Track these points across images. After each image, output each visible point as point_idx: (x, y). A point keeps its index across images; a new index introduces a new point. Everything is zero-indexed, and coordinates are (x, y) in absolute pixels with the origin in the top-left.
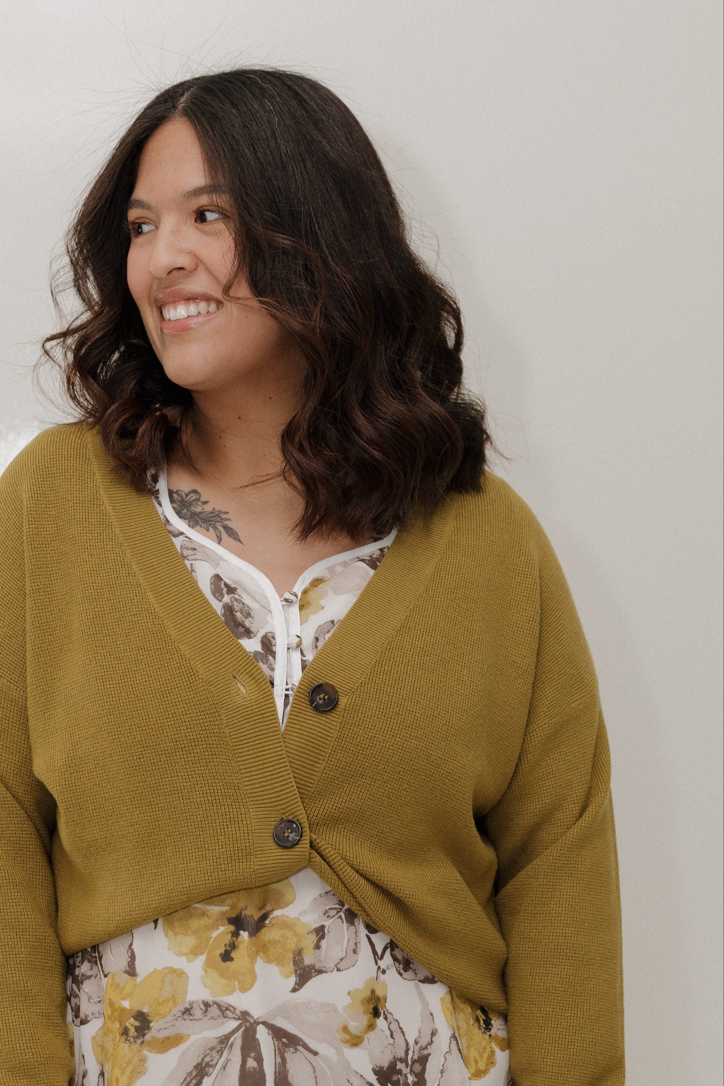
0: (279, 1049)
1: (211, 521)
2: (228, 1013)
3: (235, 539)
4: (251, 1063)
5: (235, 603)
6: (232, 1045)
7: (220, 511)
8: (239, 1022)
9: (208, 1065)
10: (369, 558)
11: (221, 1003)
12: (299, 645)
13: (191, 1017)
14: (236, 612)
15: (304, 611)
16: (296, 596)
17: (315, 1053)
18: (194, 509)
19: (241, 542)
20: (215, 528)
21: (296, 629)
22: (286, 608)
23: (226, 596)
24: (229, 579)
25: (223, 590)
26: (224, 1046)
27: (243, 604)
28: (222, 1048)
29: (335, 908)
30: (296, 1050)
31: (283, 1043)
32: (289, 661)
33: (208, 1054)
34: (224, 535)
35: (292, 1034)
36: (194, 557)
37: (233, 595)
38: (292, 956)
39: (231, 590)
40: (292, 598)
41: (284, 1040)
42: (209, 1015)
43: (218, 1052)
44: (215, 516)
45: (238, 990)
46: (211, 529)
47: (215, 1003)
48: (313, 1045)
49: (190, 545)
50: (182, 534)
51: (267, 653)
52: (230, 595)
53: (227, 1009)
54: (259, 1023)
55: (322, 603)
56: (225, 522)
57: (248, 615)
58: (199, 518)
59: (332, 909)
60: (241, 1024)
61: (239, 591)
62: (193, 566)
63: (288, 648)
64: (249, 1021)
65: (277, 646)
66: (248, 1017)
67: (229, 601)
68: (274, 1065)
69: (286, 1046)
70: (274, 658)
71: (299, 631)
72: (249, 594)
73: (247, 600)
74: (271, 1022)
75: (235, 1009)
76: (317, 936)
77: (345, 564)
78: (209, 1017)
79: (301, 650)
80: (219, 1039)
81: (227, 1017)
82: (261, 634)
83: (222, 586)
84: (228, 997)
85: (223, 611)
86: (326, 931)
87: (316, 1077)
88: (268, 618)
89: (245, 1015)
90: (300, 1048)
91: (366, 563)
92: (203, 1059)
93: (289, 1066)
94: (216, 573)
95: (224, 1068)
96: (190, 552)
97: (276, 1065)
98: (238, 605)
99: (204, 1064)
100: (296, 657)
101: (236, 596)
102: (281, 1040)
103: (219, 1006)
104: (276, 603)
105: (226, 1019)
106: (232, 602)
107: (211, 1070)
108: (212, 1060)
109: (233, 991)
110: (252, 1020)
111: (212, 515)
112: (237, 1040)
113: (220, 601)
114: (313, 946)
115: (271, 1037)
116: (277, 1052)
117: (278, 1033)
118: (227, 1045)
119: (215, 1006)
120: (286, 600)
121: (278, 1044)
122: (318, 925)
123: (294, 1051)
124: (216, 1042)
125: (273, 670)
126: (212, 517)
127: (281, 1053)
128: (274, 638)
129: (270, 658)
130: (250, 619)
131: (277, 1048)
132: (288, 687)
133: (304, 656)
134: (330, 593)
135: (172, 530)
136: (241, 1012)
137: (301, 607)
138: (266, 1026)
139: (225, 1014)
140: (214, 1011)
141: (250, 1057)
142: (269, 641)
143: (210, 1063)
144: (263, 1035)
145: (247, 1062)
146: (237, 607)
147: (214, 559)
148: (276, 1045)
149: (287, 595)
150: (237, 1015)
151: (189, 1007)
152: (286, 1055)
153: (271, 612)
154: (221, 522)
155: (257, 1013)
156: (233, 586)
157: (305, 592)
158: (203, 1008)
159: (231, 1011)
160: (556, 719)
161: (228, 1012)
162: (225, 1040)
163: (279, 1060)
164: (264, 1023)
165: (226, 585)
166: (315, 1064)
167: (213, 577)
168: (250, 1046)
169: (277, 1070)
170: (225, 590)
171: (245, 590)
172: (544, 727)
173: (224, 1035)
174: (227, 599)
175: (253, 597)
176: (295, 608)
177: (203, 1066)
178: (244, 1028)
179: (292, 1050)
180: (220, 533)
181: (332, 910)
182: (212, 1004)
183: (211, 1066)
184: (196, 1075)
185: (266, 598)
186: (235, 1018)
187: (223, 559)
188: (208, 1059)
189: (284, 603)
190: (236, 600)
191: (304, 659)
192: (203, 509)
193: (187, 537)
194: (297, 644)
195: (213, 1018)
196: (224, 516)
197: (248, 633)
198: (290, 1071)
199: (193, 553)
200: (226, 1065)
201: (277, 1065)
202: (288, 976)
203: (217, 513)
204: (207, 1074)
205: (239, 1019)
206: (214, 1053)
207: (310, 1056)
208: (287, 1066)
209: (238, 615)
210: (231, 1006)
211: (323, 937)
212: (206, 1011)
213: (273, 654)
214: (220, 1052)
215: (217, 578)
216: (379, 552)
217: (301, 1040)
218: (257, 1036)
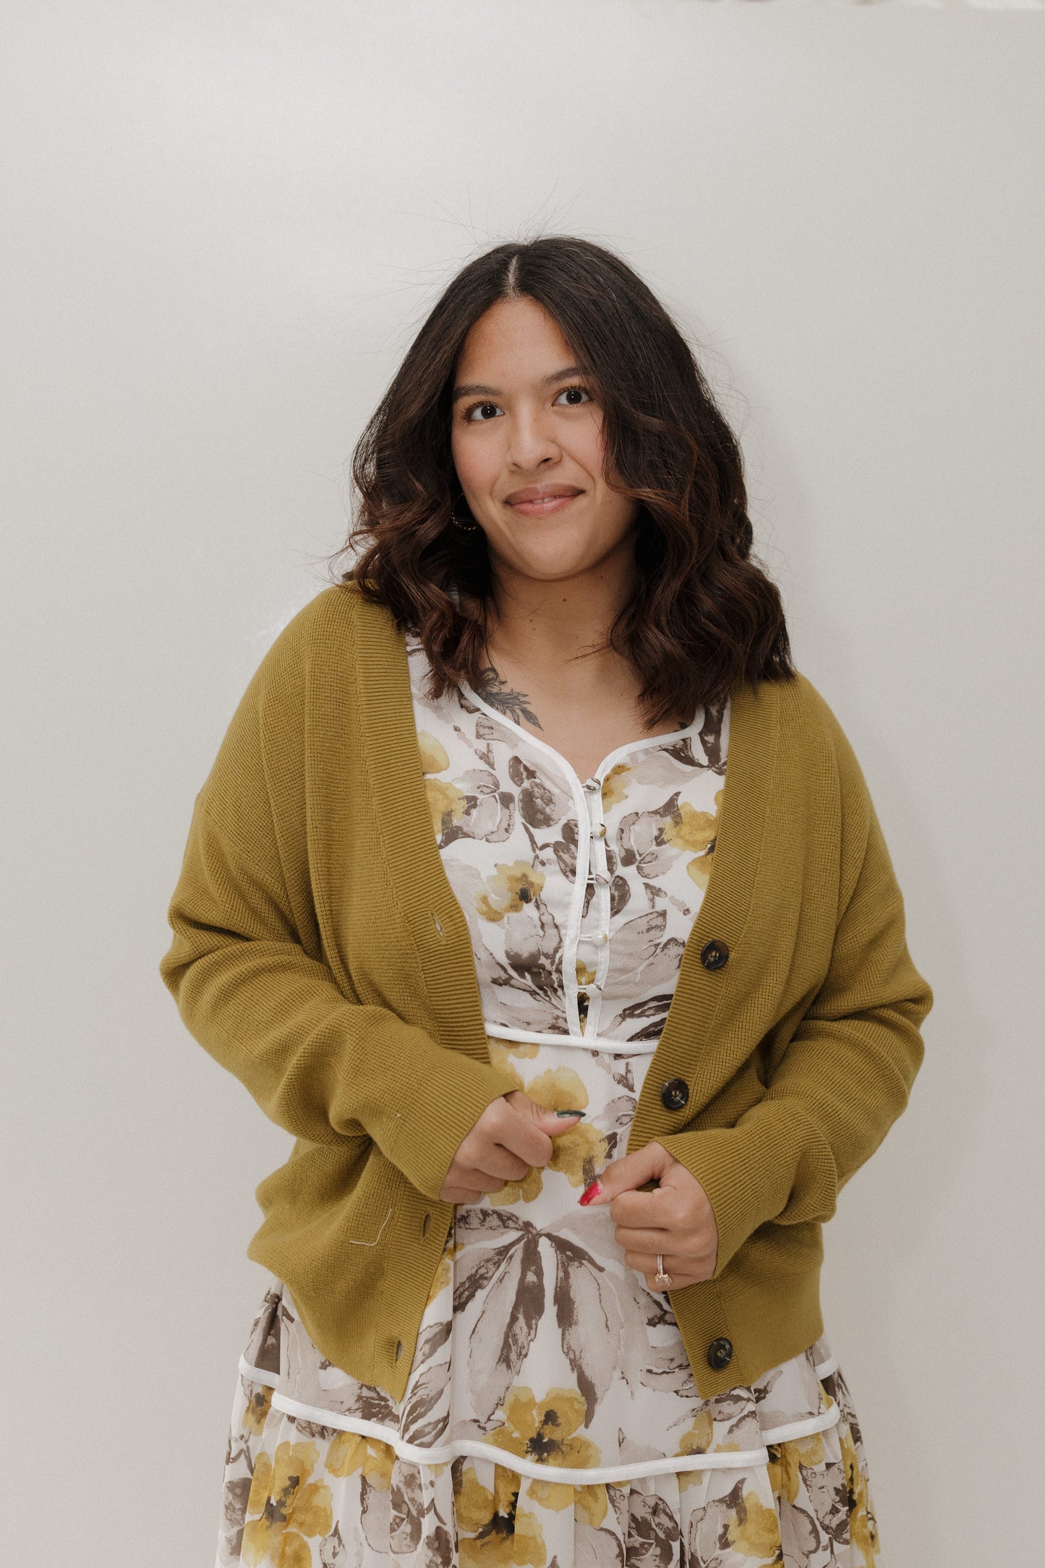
0: (562, 1263)
1: (509, 703)
2: (511, 1224)
3: (534, 724)
4: (531, 1277)
5: (536, 789)
6: (511, 1257)
7: (518, 693)
8: (521, 1233)
9: (482, 1277)
10: (673, 748)
11: (502, 1212)
12: (603, 834)
13: (467, 1226)
14: (537, 798)
15: (608, 799)
16: (599, 783)
17: (601, 1269)
18: (490, 689)
19: (541, 728)
20: (513, 711)
21: (599, 817)
22: (588, 794)
23: (526, 781)
24: (529, 761)
25: (522, 774)
26: (502, 1258)
27: (545, 789)
28: (499, 1259)
29: (629, 1115)
30: (581, 1264)
31: (567, 1256)
32: (592, 851)
33: (483, 1266)
34: (522, 719)
35: (577, 1247)
36: (490, 737)
37: (533, 779)
38: (582, 1164)
39: (531, 774)
40: (594, 785)
41: (569, 1253)
42: (487, 1224)
43: (494, 1264)
44: (513, 698)
45: (522, 1200)
46: (508, 711)
47: (495, 1212)
48: (599, 1260)
49: (487, 724)
50: (478, 710)
51: (568, 842)
52: (531, 780)
53: (509, 1219)
54: (541, 1235)
55: (626, 792)
56: (524, 706)
57: (549, 801)
58: (496, 700)
59: (626, 1115)
60: (523, 1235)
61: (538, 774)
62: (490, 746)
63: (592, 837)
64: (531, 1233)
65: (579, 833)
66: (530, 1228)
67: (529, 787)
68: (555, 1280)
69: (571, 1259)
70: (576, 846)
71: (602, 819)
72: (549, 778)
73: (548, 785)
74: (555, 1234)
75: (517, 1218)
76: (609, 1143)
77: (646, 752)
78: (486, 1226)
79: (605, 840)
80: (496, 1251)
81: (508, 1227)
82: (563, 821)
83: (522, 769)
84: (512, 1206)
85: (521, 796)
86: (618, 1140)
87: (600, 1295)
88: (570, 803)
89: (528, 1225)
90: (585, 1262)
91: (669, 753)
92: (477, 1271)
93: (573, 1281)
94: (515, 755)
95: (501, 1281)
96: (487, 731)
97: (557, 1279)
98: (539, 791)
99: (478, 1276)
100: (600, 846)
101: (537, 780)
102: (565, 1253)
103: (500, 1215)
104: (578, 790)
105: (507, 1229)
106: (532, 787)
107: (485, 1282)
108: (487, 1272)
109: (516, 1200)
110: (534, 1232)
111: (509, 697)
112: (518, 1251)
113: (519, 786)
114: (605, 1154)
115: (554, 1249)
116: (560, 1266)
117: (562, 1245)
118: (505, 1258)
119: (495, 1216)
120: (588, 787)
121: (562, 1257)
122: (610, 1132)
123: (579, 1265)
124: (492, 1253)
125: (574, 858)
126: (510, 699)
127: (564, 1267)
128: (576, 826)
129: (572, 847)
130: (552, 806)
131: (559, 1262)
132: (591, 876)
133: (609, 847)
134: (634, 781)
135: (468, 705)
136: (524, 1223)
137: (604, 795)
138: (550, 1239)
139: (506, 1224)
140: (494, 1221)
141: (530, 1270)
142: (571, 829)
143: (485, 1275)
144: (545, 1247)
145: (526, 1275)
146: (537, 792)
147: (513, 741)
148: (560, 1258)
149: (590, 782)
150: (519, 1225)
151: (466, 1215)
152: (570, 1269)
153: (573, 799)
154: (520, 705)
155: (540, 1224)
156: (532, 768)
157: (607, 779)
158: (481, 1217)
159: (513, 1221)
160: (874, 924)
161: (510, 1222)
162: (503, 1252)
163: (561, 1274)
164: (549, 1236)
165: (526, 768)
166: (600, 1281)
167: (511, 759)
168: (531, 1258)
169: (559, 1285)
170: (525, 774)
171: (545, 774)
172: (864, 933)
173: (503, 1247)
174: (526, 784)
175: (554, 783)
176: (598, 797)
177: (477, 1278)
178: (525, 1239)
179: (576, 1263)
180: (518, 716)
181: (625, 1117)
182: (491, 1213)
183: (486, 1278)
184: (469, 1287)
185: (567, 783)
186: (517, 1229)
187: (520, 740)
188: (482, 1271)
189: (586, 789)
190: (537, 785)
191: (608, 849)
192: (500, 690)
193: (483, 714)
194: (602, 832)
195: (491, 1228)
196: (522, 699)
197: (547, 821)
198: (573, 1287)
199: (490, 732)
200: (503, 1278)
201: (559, 1279)
202: (576, 1186)
203: (516, 695)
204: (481, 1287)
205: (521, 1230)
206: (490, 1265)
207: (595, 1271)
208: (570, 1281)
209: (539, 801)
210: (514, 1216)
211: (614, 1146)
212: (484, 1220)
213: (575, 843)
214: (497, 1264)
215: (516, 760)
216: (682, 743)
217: (586, 1253)
218: (539, 1249)
